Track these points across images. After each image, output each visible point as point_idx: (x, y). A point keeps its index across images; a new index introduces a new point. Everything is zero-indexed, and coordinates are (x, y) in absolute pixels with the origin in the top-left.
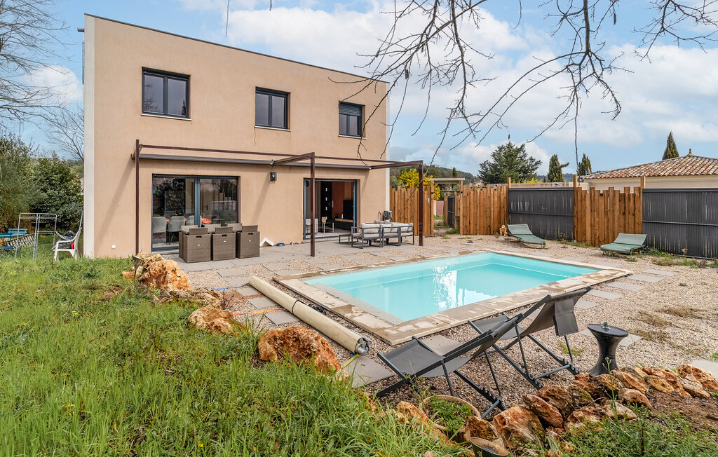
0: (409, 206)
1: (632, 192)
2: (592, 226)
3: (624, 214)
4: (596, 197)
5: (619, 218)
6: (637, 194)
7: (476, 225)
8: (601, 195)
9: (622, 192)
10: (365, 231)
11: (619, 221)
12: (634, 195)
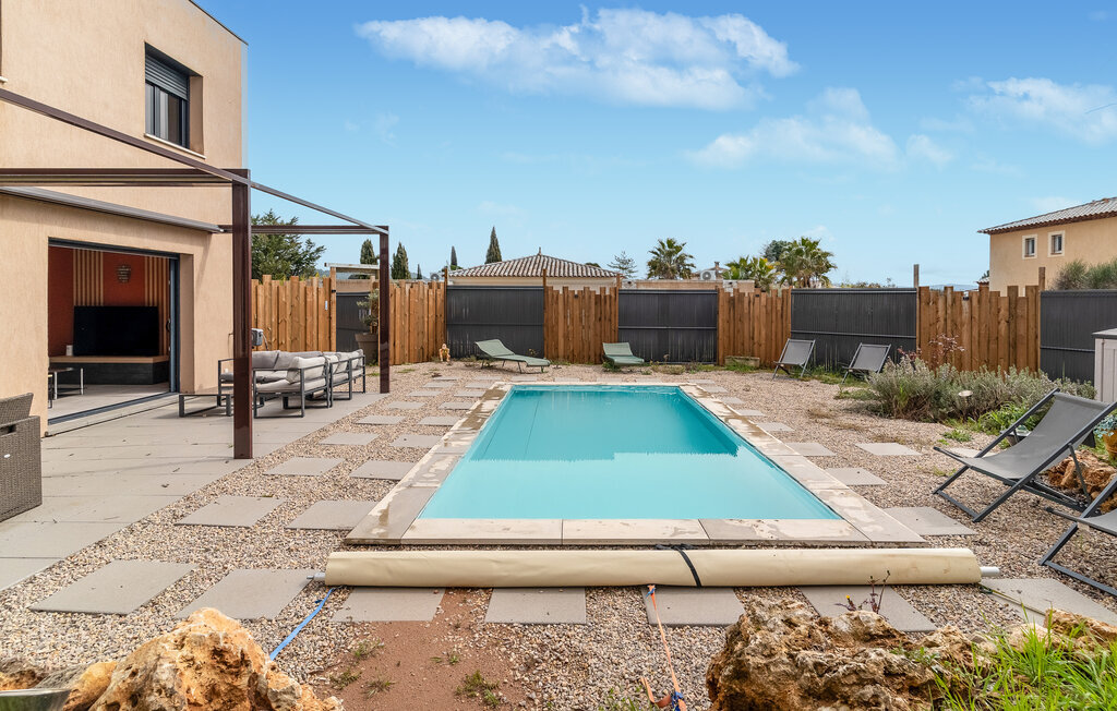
0: (288, 319)
1: (607, 293)
2: (566, 337)
3: (600, 319)
4: (570, 300)
5: (595, 325)
6: (613, 295)
7: (403, 347)
8: (576, 296)
9: (598, 293)
10: (307, 374)
11: (595, 329)
12: (610, 296)
